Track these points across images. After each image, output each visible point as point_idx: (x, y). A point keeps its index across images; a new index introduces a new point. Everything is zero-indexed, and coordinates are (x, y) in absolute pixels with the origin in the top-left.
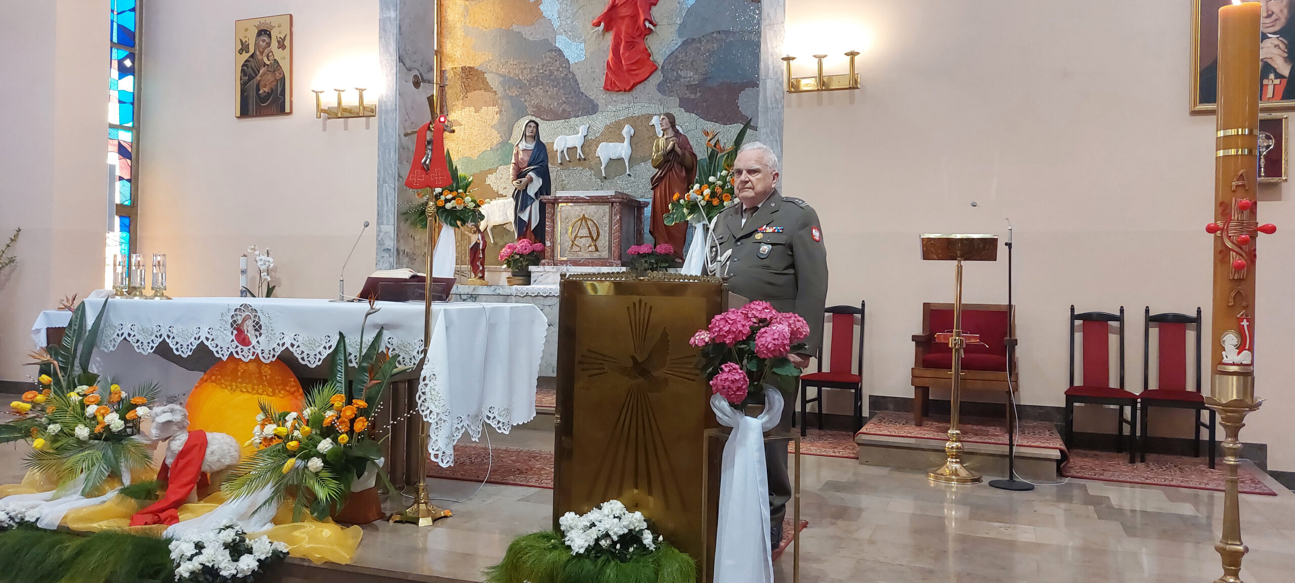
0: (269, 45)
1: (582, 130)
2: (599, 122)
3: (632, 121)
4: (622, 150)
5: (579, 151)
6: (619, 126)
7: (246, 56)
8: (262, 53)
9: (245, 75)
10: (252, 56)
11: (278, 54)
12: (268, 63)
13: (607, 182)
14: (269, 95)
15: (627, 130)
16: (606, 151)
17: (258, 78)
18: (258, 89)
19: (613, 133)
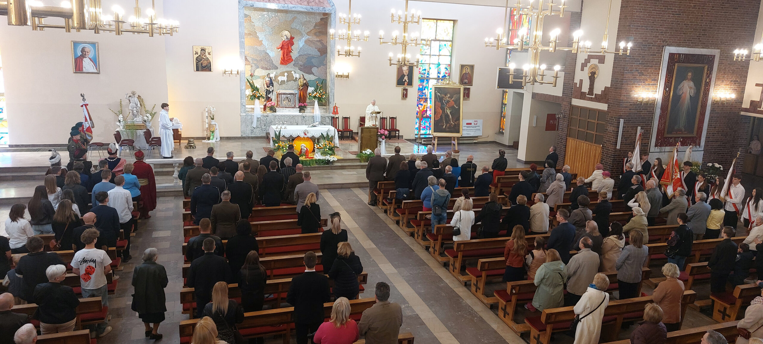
0: (205, 53)
1: (274, 73)
2: (279, 71)
3: (287, 72)
4: (285, 79)
5: (273, 78)
6: (284, 72)
7: (197, 55)
8: (203, 55)
9: (197, 60)
10: (199, 56)
11: (208, 56)
12: (205, 58)
13: (281, 86)
14: (205, 66)
15: (286, 74)
16: (280, 79)
17: (202, 61)
18: (202, 64)
19: (282, 74)
